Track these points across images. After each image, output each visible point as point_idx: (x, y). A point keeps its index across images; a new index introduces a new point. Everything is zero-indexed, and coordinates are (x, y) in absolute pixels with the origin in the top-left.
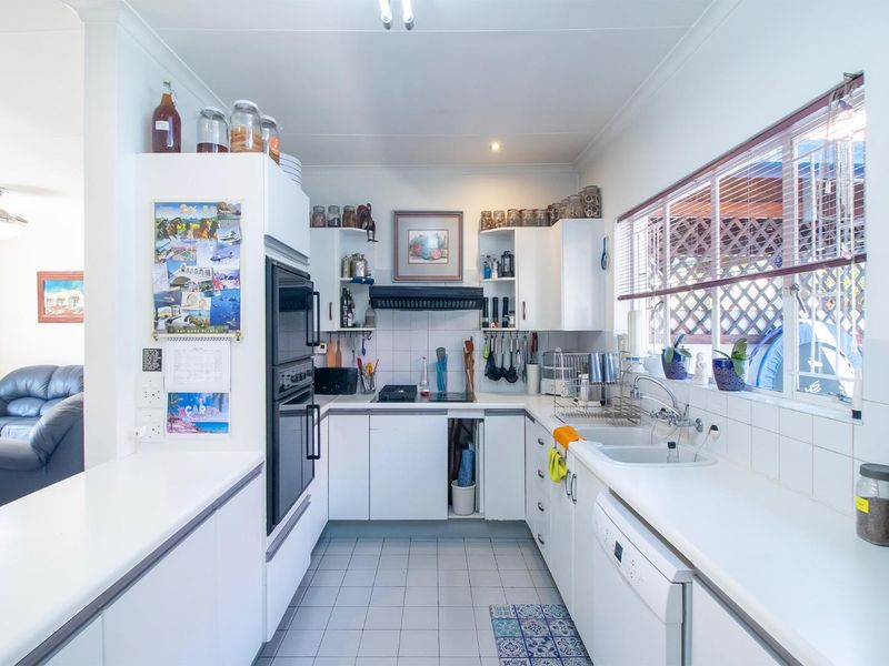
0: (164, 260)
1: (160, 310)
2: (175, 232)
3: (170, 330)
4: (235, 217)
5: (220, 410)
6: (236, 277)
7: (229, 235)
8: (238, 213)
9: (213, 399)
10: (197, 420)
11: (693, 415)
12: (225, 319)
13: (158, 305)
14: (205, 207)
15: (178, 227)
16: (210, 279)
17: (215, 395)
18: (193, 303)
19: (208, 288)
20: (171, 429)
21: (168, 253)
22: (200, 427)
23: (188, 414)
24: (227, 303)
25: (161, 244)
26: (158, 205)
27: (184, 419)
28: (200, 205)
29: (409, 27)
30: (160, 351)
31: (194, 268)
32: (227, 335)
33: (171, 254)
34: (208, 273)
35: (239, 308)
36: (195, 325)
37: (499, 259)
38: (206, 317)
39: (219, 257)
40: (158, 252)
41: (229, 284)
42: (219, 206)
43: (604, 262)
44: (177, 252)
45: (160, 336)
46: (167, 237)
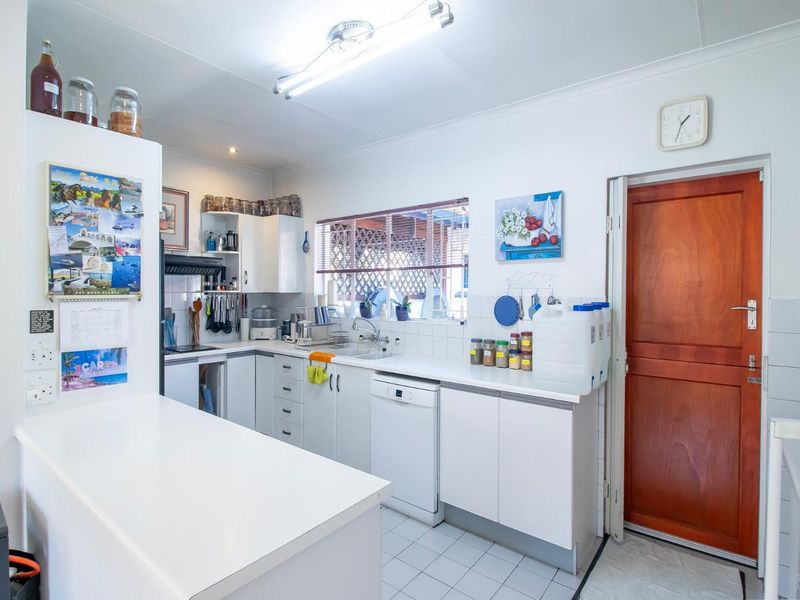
0: (62, 223)
1: (55, 272)
2: (74, 198)
3: (66, 292)
4: (137, 193)
5: (119, 362)
6: (137, 245)
7: (131, 208)
8: (139, 191)
9: (112, 354)
10: (95, 375)
11: (383, 335)
12: (125, 281)
13: (53, 267)
14: (106, 179)
15: (78, 193)
16: (112, 245)
17: (113, 350)
18: (94, 266)
19: (109, 253)
20: (67, 388)
21: (66, 216)
22: (99, 381)
23: (85, 370)
24: (128, 268)
25: (57, 206)
26: (53, 168)
27: (81, 376)
28: (101, 177)
29: (288, 98)
30: (51, 312)
31: (96, 233)
32: (128, 296)
33: (69, 218)
34: (110, 240)
35: (139, 272)
36: (96, 287)
37: (225, 236)
38: (108, 279)
39: (121, 226)
40: (53, 214)
41: (131, 252)
42: (121, 181)
43: (306, 247)
44: (76, 217)
45: (56, 297)
46: (65, 201)
